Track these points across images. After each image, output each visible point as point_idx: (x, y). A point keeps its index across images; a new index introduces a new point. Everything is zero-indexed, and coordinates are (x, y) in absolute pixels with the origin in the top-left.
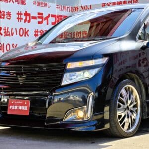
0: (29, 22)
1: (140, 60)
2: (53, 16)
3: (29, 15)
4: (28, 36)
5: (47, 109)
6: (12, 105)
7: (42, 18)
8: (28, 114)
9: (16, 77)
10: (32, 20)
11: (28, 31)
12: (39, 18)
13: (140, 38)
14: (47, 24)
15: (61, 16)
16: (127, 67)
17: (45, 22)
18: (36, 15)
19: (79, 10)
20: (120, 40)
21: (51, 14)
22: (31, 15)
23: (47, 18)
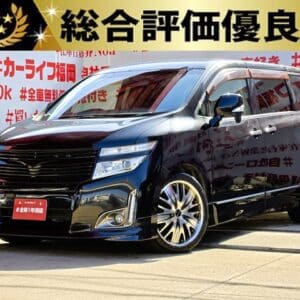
0: (12, 74)
1: (199, 144)
2: (51, 65)
3: (12, 63)
4: (10, 98)
5: (72, 211)
6: (20, 206)
7: (32, 68)
8: (44, 219)
9: (26, 167)
10: (16, 72)
11: (10, 90)
12: (28, 67)
13: (200, 113)
14: (41, 78)
15: (63, 65)
16: (180, 156)
17: (37, 75)
18: (24, 64)
19: (93, 55)
20: (171, 116)
21: (47, 61)
22: (16, 64)
23: (40, 69)
